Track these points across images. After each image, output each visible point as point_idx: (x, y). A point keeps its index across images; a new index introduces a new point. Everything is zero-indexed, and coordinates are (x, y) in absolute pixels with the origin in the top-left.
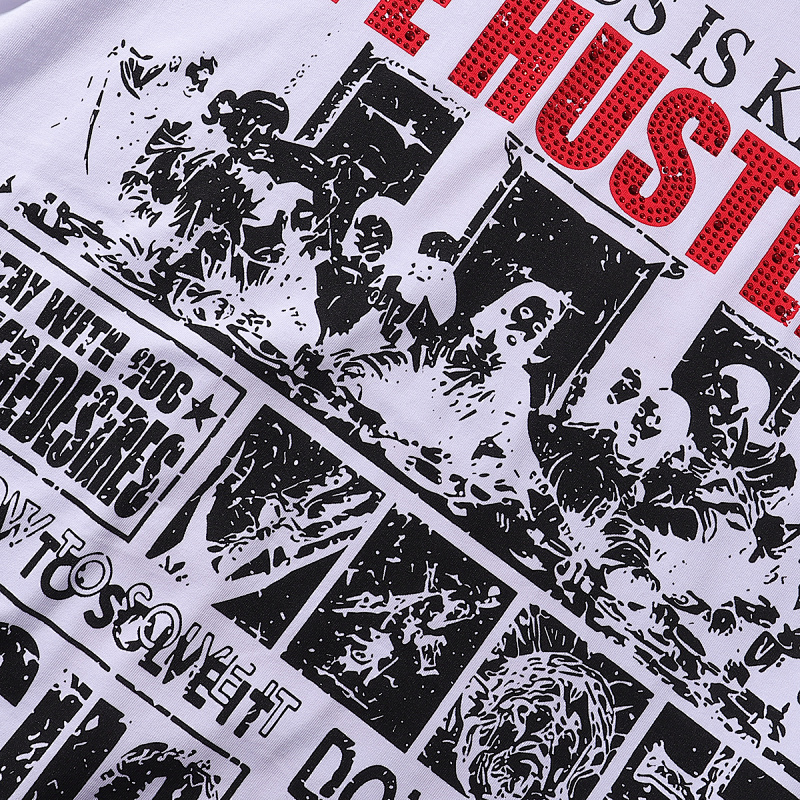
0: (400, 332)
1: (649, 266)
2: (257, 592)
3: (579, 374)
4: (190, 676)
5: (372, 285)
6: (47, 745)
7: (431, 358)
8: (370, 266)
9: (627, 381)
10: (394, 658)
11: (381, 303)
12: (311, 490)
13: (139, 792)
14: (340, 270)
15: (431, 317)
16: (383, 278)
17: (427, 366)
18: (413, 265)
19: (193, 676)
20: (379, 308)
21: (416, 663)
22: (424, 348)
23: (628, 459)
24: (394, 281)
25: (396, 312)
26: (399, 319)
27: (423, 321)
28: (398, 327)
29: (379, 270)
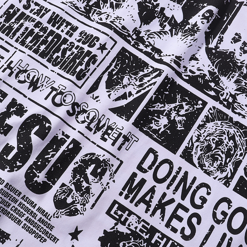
0: (166, 25)
1: (239, 3)
2: (123, 106)
3: (221, 35)
4: (102, 132)
5: (156, 9)
6: (56, 153)
7: (176, 33)
8: (155, 3)
9: (237, 37)
10: (168, 125)
11: (159, 16)
12: (139, 73)
13: (87, 170)
14: (145, 4)
15: (175, 21)
16: (160, 7)
17: (175, 35)
18: (169, 5)
19: (103, 132)
20: (159, 18)
21: (176, 126)
22: (174, 30)
23: (240, 60)
24: (163, 9)
25: (164, 19)
26: (165, 21)
27: (173, 22)
28: (165, 24)
29: (158, 5)
